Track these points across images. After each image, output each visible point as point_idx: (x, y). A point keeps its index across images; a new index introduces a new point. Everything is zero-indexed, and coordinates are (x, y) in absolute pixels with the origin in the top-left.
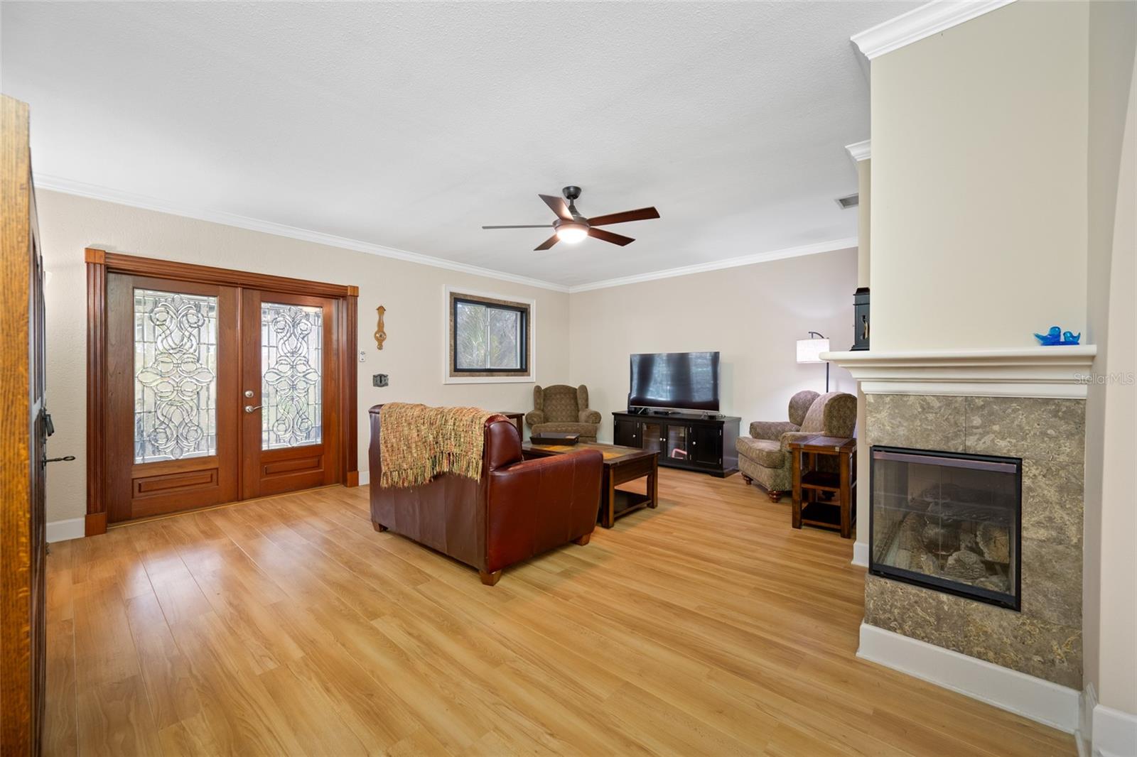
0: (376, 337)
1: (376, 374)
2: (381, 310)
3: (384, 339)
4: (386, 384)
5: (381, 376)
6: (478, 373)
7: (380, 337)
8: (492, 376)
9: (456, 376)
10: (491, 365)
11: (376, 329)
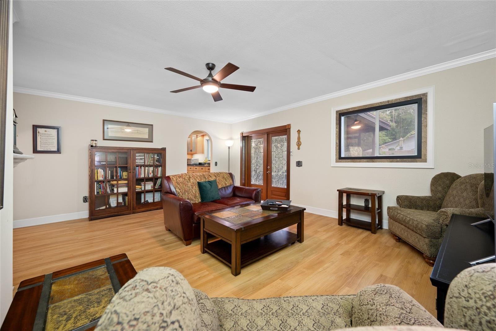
0: (297, 145)
1: (297, 161)
2: (299, 131)
3: (300, 145)
4: (301, 166)
5: (299, 162)
6: (358, 160)
7: (299, 144)
8: (373, 162)
9: (341, 162)
10: (379, 154)
11: (297, 141)
